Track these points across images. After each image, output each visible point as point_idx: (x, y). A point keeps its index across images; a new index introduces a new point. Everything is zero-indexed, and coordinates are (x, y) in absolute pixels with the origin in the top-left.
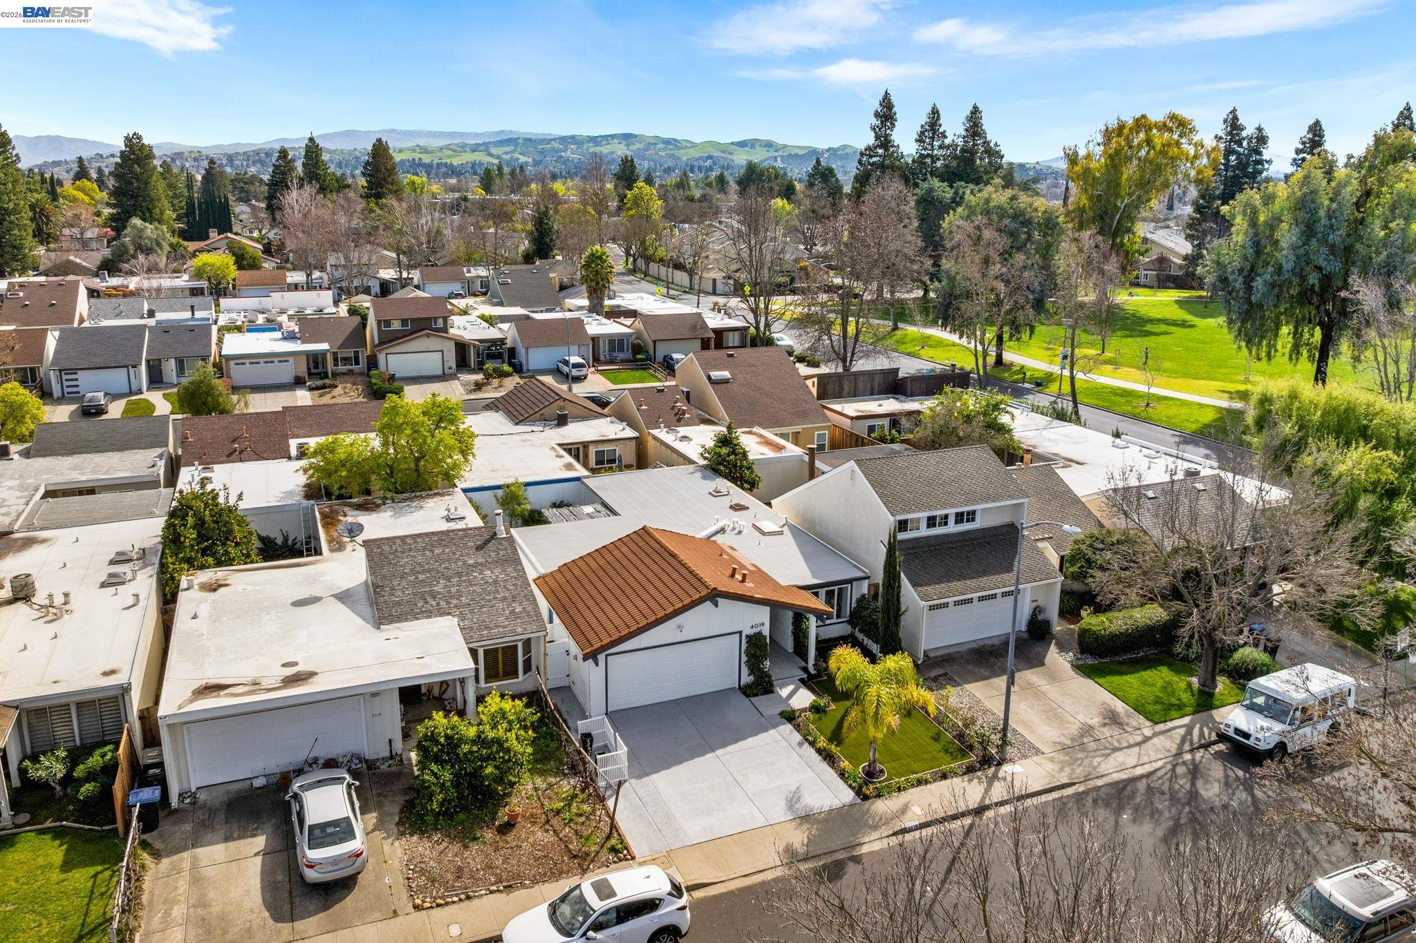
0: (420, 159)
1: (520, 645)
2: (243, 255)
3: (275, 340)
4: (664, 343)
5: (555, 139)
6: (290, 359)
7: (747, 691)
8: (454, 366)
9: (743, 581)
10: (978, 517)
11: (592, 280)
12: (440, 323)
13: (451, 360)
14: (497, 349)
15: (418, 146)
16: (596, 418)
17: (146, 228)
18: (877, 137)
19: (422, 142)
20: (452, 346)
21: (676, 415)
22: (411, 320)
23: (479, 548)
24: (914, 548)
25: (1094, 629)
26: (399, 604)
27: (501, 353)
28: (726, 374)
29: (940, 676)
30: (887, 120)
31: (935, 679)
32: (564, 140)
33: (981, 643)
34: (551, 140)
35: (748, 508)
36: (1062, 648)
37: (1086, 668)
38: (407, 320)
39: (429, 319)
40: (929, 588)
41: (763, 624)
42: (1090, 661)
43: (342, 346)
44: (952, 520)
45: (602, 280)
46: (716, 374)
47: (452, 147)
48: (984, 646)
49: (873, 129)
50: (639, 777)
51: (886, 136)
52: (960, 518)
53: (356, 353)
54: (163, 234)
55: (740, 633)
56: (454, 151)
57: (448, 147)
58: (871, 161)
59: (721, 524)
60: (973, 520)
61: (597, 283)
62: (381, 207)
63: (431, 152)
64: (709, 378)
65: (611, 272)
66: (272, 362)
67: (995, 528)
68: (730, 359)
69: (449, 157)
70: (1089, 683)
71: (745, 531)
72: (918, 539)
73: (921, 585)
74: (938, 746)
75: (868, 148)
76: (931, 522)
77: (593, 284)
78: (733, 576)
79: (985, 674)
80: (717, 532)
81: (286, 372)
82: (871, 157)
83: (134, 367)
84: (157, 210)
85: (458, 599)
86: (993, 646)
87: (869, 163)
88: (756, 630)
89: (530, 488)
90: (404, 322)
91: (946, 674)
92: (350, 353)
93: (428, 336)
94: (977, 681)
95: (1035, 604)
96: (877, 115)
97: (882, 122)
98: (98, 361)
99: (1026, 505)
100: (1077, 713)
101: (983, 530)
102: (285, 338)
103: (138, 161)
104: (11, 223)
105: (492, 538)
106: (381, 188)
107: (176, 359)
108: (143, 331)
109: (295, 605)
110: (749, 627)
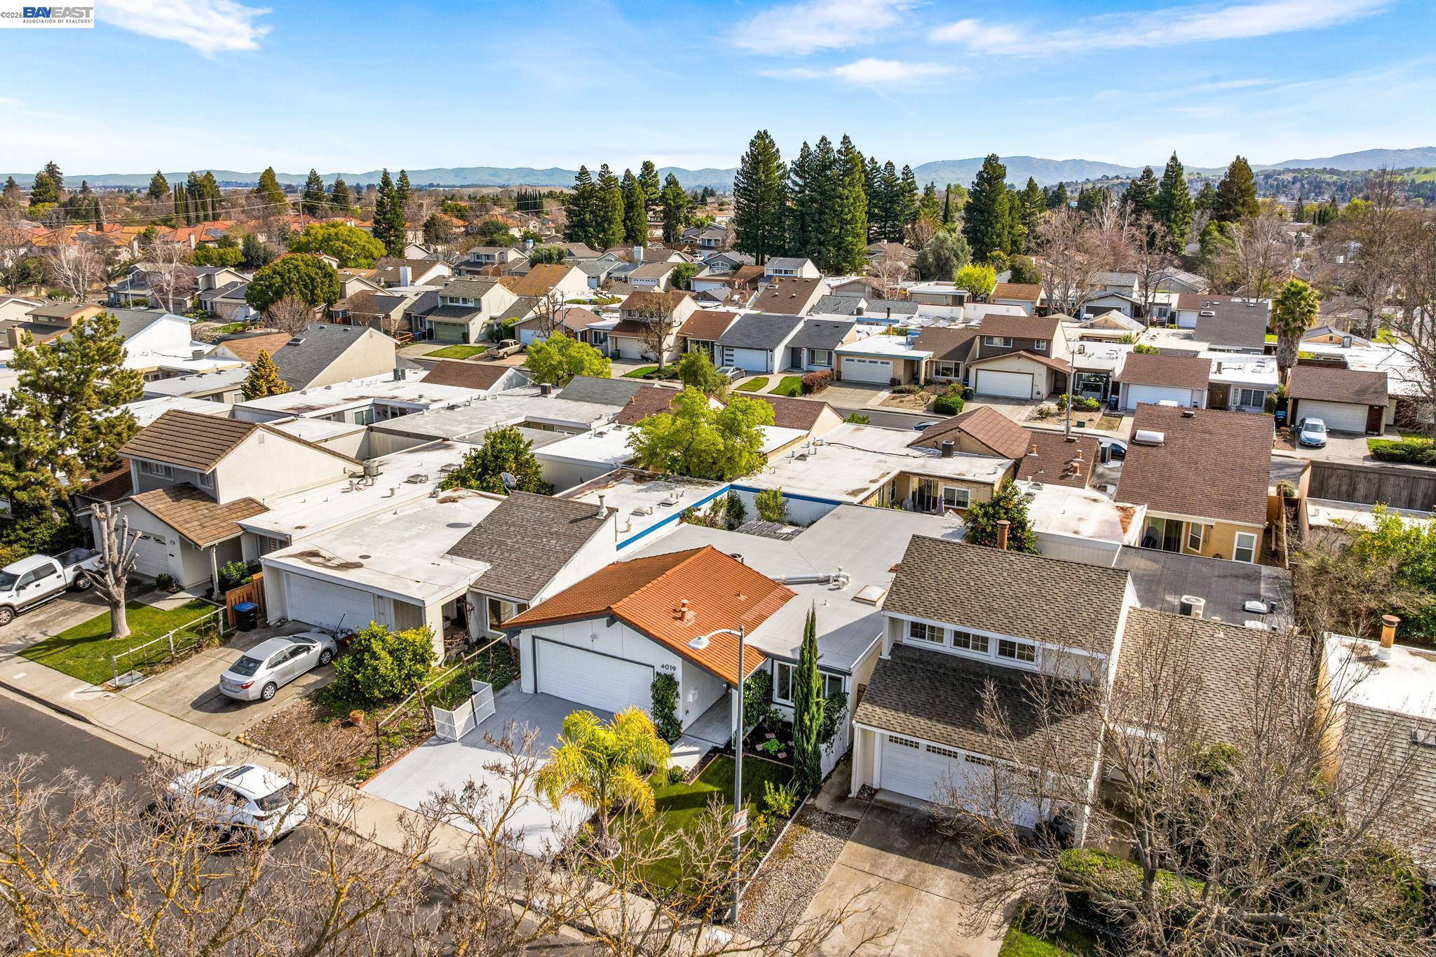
1: (515, 606)
3: (900, 344)
4: (1310, 403)
6: (891, 362)
8: (1044, 392)
9: (680, 618)
10: (1039, 657)
12: (1043, 346)
13: (1043, 386)
14: (1095, 381)
20: (1044, 371)
21: (1065, 470)
22: (1014, 339)
26: (475, 543)
27: (1099, 386)
28: (1160, 436)
38: (1010, 338)
39: (1033, 340)
41: (675, 669)
43: (945, 357)
45: (1295, 320)
46: (1144, 434)
50: (466, 745)
52: (1008, 649)
53: (957, 365)
55: (653, 668)
59: (832, 574)
60: (1031, 659)
62: (1221, 230)
64: (1133, 437)
66: (876, 362)
71: (844, 589)
76: (961, 639)
81: (885, 373)
83: (771, 351)
85: (510, 554)
88: (669, 672)
90: (1007, 341)
92: (951, 364)
93: (1020, 357)
98: (749, 342)
102: (908, 344)
103: (989, 181)
104: (847, 231)
105: (591, 517)
106: (1229, 210)
107: (809, 349)
108: (797, 324)
109: (450, 526)
110: (663, 666)
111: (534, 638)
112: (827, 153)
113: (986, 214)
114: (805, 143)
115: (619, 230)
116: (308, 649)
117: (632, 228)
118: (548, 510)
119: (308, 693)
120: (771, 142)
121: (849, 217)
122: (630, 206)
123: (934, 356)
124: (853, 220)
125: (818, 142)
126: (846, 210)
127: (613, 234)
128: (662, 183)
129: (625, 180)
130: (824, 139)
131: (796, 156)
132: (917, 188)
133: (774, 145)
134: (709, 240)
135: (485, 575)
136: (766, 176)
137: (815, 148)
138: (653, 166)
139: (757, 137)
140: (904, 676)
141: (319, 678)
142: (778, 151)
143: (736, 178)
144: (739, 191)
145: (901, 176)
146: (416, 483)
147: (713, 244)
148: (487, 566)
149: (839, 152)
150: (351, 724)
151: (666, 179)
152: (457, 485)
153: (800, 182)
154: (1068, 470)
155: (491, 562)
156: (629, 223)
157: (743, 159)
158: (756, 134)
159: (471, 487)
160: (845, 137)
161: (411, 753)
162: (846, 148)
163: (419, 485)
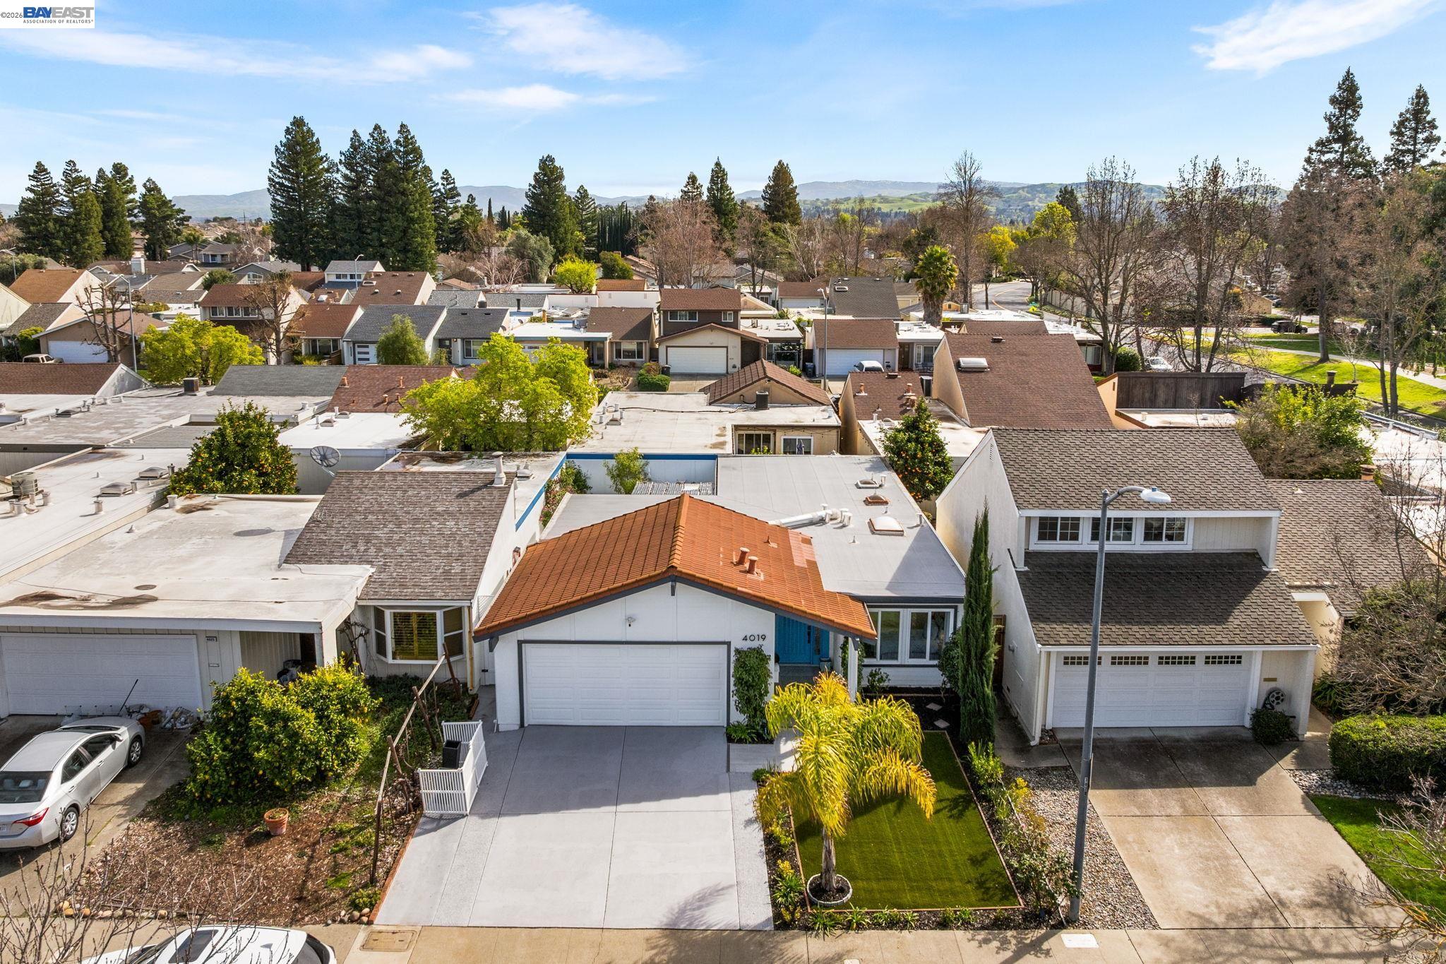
0: (879, 209)
1: (439, 615)
2: (614, 266)
5: (1023, 188)
7: (733, 735)
8: (739, 365)
9: (750, 571)
10: (1189, 532)
11: (927, 284)
12: (730, 316)
13: (736, 358)
14: (789, 349)
15: (880, 196)
16: (808, 405)
17: (529, 238)
18: (1332, 128)
19: (885, 193)
20: (737, 342)
21: (902, 406)
22: (700, 311)
23: (462, 495)
24: (1060, 565)
25: (1355, 736)
26: (323, 543)
27: (793, 354)
28: (983, 362)
29: (1054, 768)
30: (1347, 107)
31: (1042, 773)
32: (1033, 188)
33: (1157, 733)
34: (1019, 189)
35: (886, 503)
36: (1304, 763)
37: (1328, 802)
38: (694, 312)
39: (719, 312)
40: (1058, 628)
41: (764, 637)
42: (1345, 793)
43: (626, 338)
44: (1138, 531)
45: (940, 284)
46: (966, 361)
47: (915, 197)
48: (1160, 739)
49: (1328, 119)
50: (485, 815)
51: (1346, 126)
52: (1153, 531)
54: (546, 245)
55: (729, 644)
56: (915, 200)
57: (909, 198)
58: (1324, 158)
59: (822, 513)
60: (1181, 537)
61: (934, 288)
63: (892, 202)
64: (958, 365)
65: (951, 276)
67: (1218, 555)
68: (995, 345)
69: (909, 206)
70: (1324, 829)
71: (851, 526)
72: (1073, 554)
73: (1046, 620)
74: (972, 872)
75: (1321, 143)
77: (929, 289)
78: (741, 562)
79: (1137, 779)
80: (812, 523)
82: (1323, 153)
84: (562, 230)
85: (394, 548)
86: (1178, 740)
87: (1320, 161)
88: (755, 644)
89: (652, 462)
90: (692, 314)
91: (1066, 768)
92: (633, 345)
93: (712, 329)
94: (1114, 787)
95: (1272, 685)
96: (1334, 101)
97: (1341, 110)
99: (1274, 523)
100: (1267, 873)
101: (1195, 557)
102: (575, 328)
103: (549, 183)
104: (414, 231)
105: (485, 486)
106: (778, 211)
107: (463, 339)
108: (441, 313)
109: (239, 534)
110: (745, 639)
111: (520, 643)
112: (382, 143)
113: (547, 218)
114: (355, 132)
115: (96, 242)
116: (113, 740)
117: (113, 240)
118: (411, 486)
119: (139, 811)
120: (309, 130)
121: (416, 214)
122: (108, 214)
123: (614, 337)
124: (421, 219)
125: (371, 131)
126: (412, 207)
127: (90, 247)
128: (141, 190)
129: (98, 181)
130: (377, 127)
131: (346, 146)
132: (459, 195)
133: (313, 135)
134: (213, 256)
135: (371, 580)
136: (309, 169)
137: (369, 137)
138: (126, 169)
139: (293, 124)
140: (1057, 585)
141: (140, 785)
142: (318, 141)
143: (270, 171)
144: (274, 186)
145: (440, 182)
146: (117, 495)
147: (218, 260)
148: (369, 570)
149: (397, 142)
150: (267, 836)
151: (145, 185)
152: (189, 492)
153: (353, 175)
154: (904, 405)
155: (370, 563)
156: (108, 235)
157: (277, 150)
158: (292, 120)
159: (212, 491)
160: (403, 126)
161: (409, 848)
162: (406, 138)
163: (123, 499)
